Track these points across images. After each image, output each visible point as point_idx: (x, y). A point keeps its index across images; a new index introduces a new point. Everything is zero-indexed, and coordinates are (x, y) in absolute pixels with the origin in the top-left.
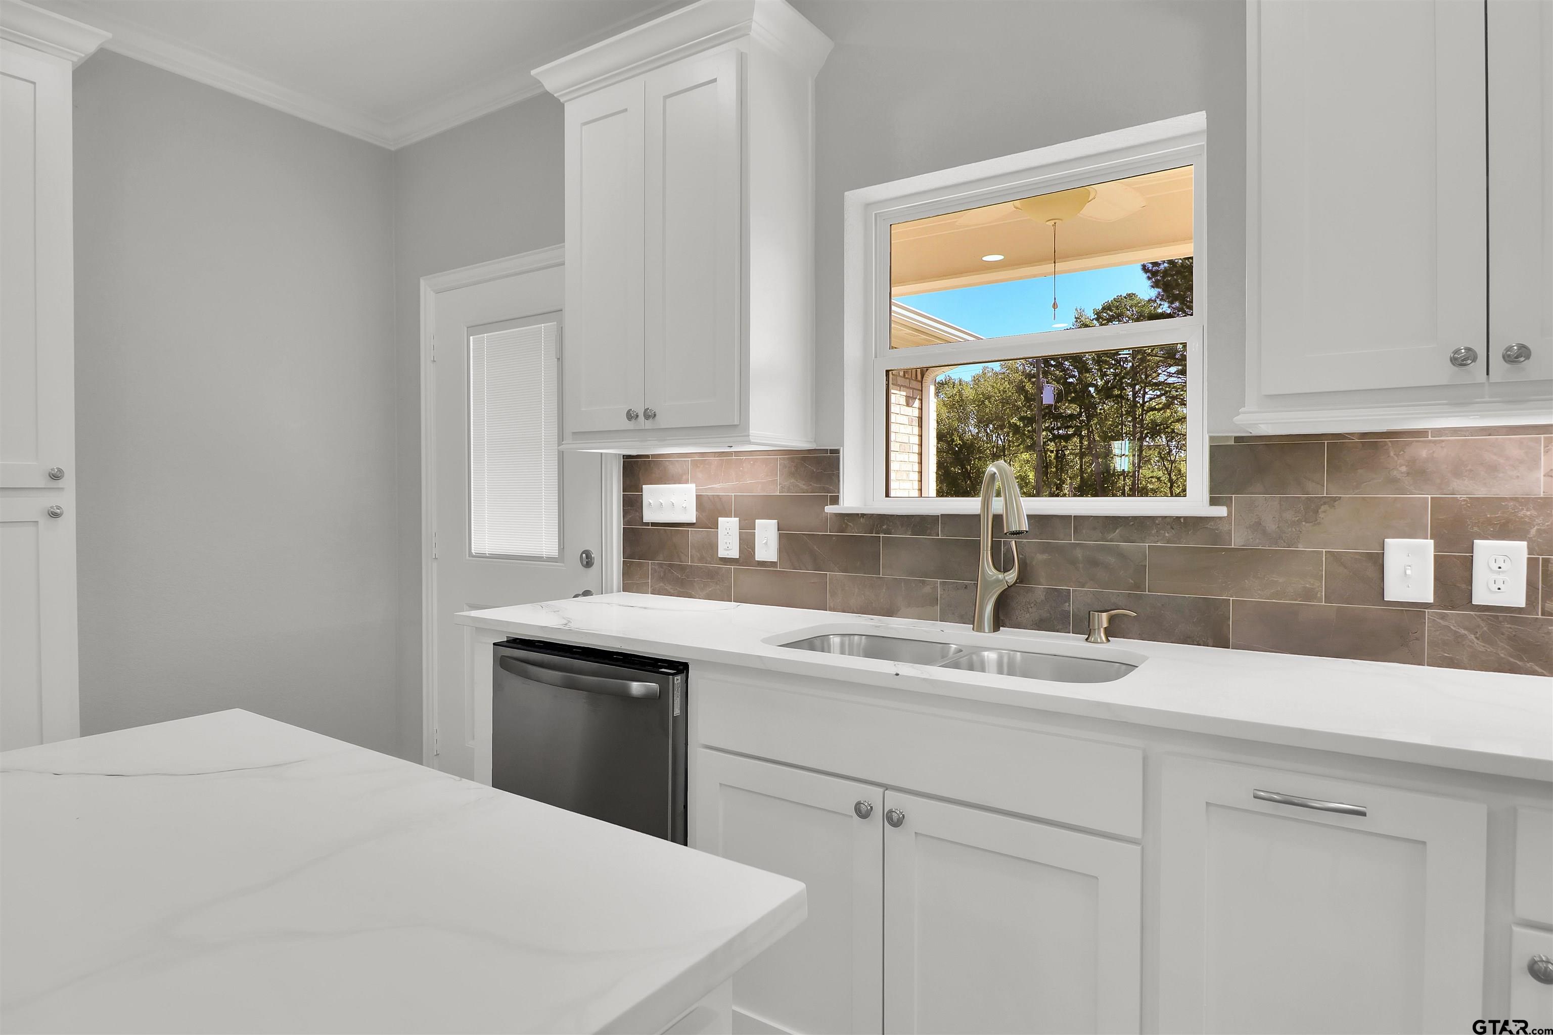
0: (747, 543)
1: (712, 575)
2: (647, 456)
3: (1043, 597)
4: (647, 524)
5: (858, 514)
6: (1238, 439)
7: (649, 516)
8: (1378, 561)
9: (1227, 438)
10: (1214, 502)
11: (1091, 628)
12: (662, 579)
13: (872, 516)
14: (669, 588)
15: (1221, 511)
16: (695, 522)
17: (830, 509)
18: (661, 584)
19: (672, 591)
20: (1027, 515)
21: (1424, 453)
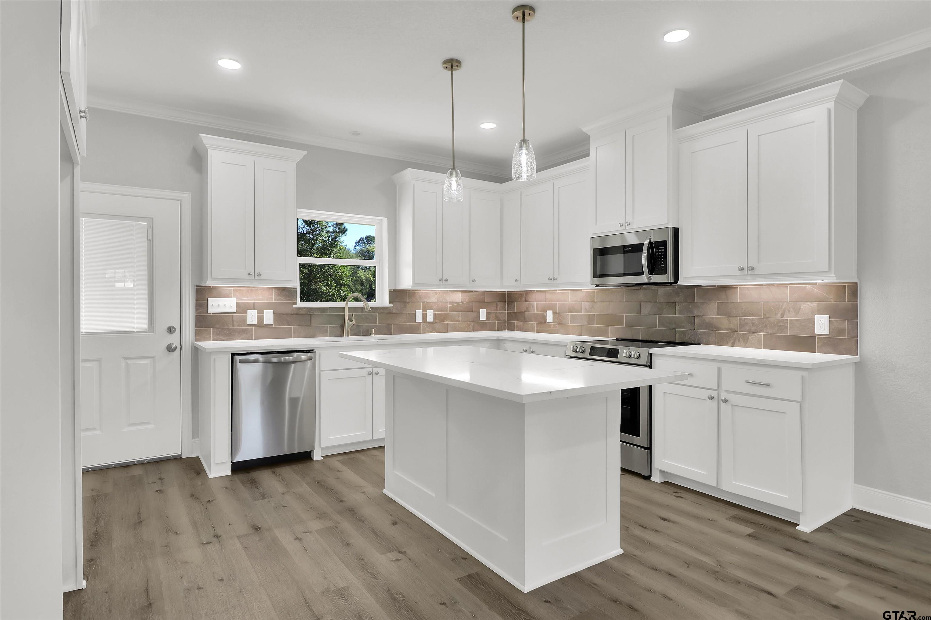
0: (260, 319)
1: (244, 331)
2: (210, 287)
3: (355, 328)
4: (210, 313)
5: (303, 308)
6: (393, 290)
7: (211, 310)
8: (415, 314)
9: (392, 290)
10: (390, 303)
11: (371, 333)
12: (217, 334)
13: (308, 308)
14: (222, 337)
15: (392, 305)
16: (236, 312)
17: (294, 306)
18: (218, 337)
19: (224, 339)
20: (370, 307)
21: (421, 294)
